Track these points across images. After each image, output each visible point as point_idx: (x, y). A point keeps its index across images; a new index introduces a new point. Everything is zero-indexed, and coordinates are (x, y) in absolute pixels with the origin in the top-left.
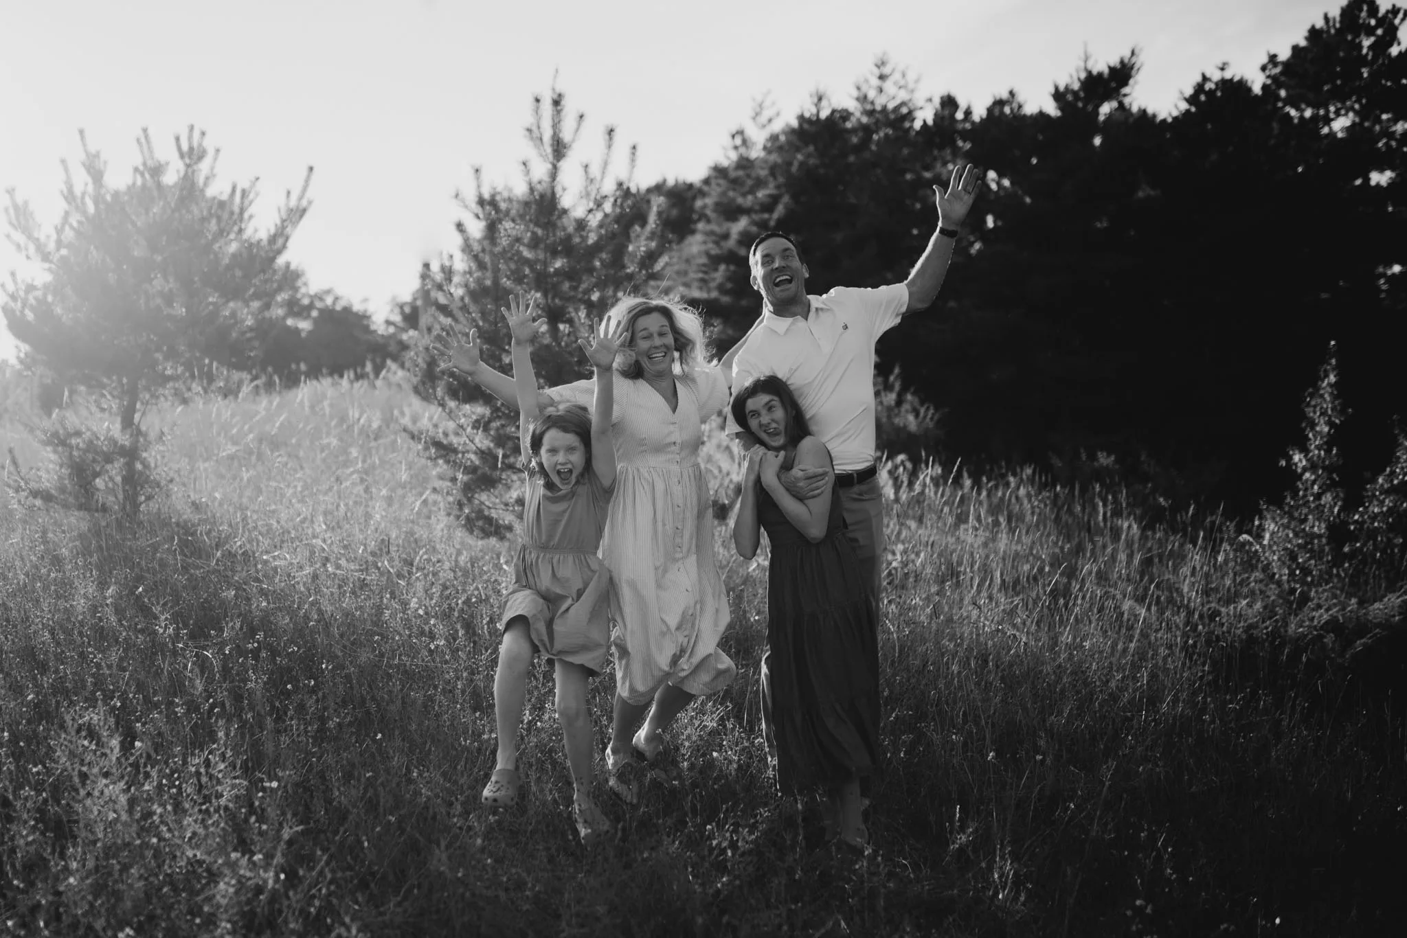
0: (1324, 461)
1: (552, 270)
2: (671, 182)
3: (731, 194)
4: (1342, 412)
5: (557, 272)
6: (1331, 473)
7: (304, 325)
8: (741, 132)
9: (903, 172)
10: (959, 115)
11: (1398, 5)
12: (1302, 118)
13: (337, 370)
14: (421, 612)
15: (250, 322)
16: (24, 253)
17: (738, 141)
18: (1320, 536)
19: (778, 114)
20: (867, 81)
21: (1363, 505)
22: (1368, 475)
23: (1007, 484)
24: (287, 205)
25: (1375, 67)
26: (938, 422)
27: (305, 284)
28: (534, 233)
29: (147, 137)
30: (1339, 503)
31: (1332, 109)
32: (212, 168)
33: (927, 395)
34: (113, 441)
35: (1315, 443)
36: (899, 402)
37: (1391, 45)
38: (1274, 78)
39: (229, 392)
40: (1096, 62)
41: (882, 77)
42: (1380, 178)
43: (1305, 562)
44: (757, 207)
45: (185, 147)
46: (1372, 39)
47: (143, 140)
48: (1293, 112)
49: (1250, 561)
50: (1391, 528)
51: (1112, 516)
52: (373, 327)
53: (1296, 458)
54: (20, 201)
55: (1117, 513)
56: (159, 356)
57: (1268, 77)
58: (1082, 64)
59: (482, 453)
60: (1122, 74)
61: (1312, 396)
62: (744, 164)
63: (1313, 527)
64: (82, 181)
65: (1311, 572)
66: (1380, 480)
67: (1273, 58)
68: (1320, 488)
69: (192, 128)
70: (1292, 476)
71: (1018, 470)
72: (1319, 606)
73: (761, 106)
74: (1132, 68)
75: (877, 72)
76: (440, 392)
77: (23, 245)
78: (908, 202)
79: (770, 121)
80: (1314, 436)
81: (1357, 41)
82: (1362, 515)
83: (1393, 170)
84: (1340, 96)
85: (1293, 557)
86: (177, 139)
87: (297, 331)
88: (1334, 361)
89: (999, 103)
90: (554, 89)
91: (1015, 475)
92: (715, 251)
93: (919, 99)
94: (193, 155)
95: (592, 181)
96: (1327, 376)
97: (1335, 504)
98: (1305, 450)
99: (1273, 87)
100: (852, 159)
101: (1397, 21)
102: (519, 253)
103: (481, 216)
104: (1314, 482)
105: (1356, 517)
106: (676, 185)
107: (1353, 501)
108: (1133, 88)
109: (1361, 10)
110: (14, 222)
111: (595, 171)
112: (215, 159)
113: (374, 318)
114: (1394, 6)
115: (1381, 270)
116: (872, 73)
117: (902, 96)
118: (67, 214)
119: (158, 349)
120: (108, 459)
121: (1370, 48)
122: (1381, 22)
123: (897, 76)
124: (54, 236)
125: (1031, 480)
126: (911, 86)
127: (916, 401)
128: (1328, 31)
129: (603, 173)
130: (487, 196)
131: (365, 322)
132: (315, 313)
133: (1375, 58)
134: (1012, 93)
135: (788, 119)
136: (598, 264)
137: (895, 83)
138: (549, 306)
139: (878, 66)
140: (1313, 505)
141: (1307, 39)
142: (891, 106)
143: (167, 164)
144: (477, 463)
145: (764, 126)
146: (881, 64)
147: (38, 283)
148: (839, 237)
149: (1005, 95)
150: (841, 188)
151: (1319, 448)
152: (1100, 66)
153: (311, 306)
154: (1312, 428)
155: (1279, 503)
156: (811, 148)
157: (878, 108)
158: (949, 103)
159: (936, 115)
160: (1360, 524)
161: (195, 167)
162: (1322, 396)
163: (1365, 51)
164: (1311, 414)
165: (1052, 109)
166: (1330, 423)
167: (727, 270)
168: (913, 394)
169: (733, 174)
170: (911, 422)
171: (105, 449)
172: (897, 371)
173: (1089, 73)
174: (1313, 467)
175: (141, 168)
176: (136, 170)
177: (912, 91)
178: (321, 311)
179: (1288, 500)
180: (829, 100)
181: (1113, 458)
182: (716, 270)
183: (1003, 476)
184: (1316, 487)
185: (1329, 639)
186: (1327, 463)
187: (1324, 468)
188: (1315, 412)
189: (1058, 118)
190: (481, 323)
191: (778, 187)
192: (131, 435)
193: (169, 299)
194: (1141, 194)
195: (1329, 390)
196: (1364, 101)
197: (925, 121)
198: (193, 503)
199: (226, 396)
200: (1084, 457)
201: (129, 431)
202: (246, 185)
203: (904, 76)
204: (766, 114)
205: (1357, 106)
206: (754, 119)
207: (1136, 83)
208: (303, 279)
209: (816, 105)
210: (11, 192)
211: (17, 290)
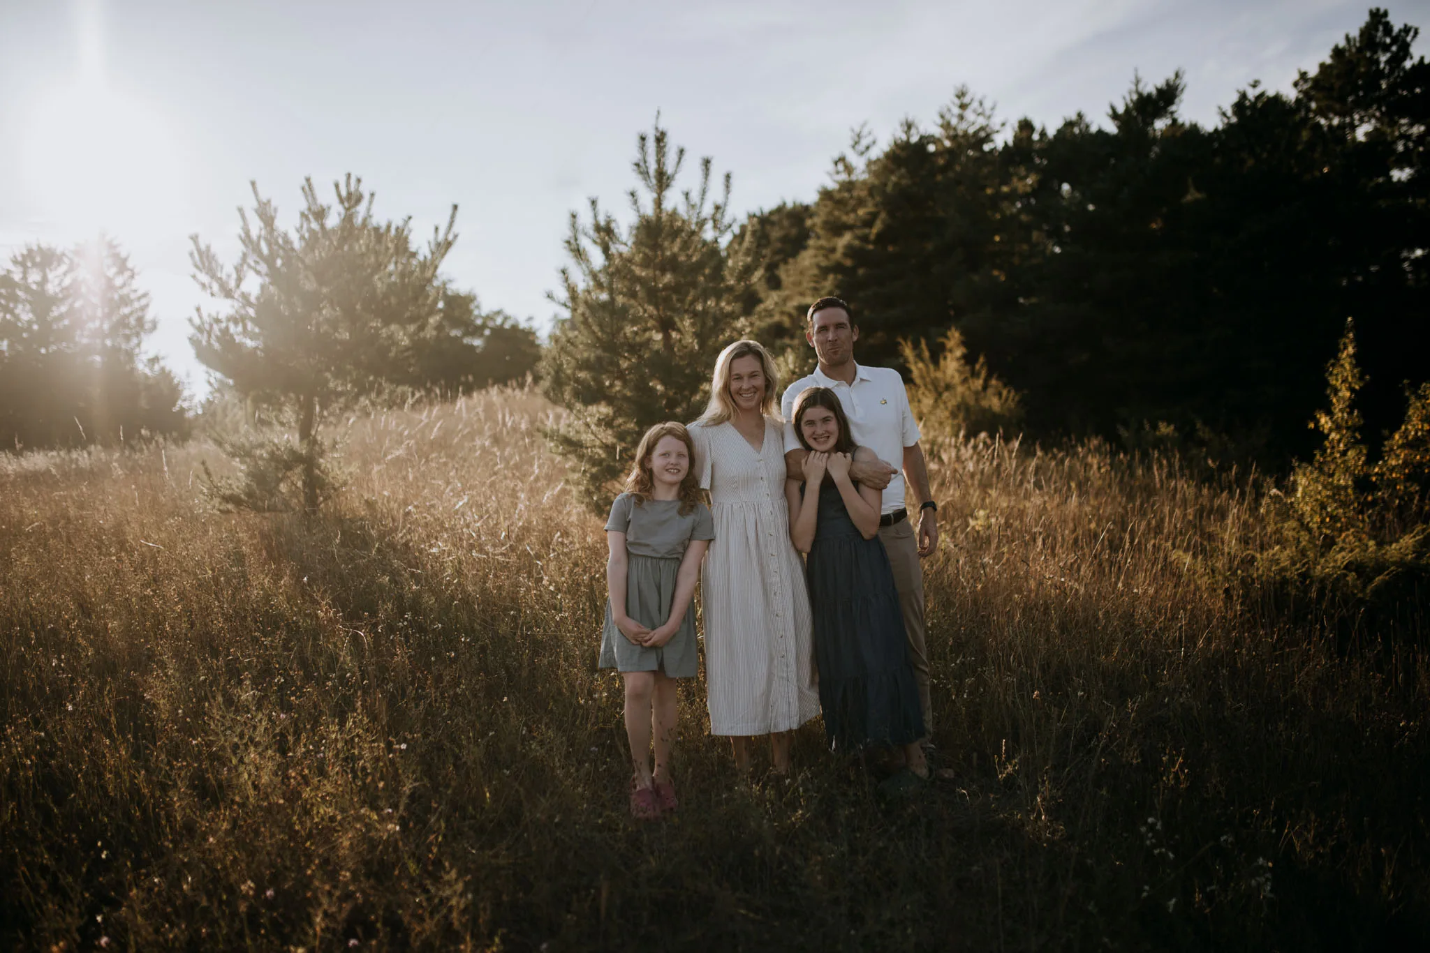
0: (1347, 422)
1: (661, 285)
2: (790, 205)
3: (836, 213)
4: (1361, 378)
5: (666, 287)
6: (1354, 432)
7: (477, 342)
8: (842, 159)
9: (984, 188)
10: (1036, 137)
11: (1410, 24)
12: (1330, 126)
13: (502, 381)
14: (552, 588)
15: (406, 342)
16: (209, 291)
17: (841, 167)
18: (1346, 488)
19: (874, 142)
20: (949, 110)
21: (1382, 458)
22: (1386, 432)
23: (1076, 454)
24: (436, 238)
25: (1392, 80)
26: (1019, 402)
27: (478, 307)
28: (645, 254)
29: (310, 185)
30: (1363, 458)
31: (1356, 117)
32: (369, 210)
33: (1009, 379)
34: (292, 452)
35: (1338, 407)
36: (985, 387)
37: (1405, 59)
38: (1305, 93)
39: (395, 403)
40: (1146, 85)
41: (963, 107)
42: (1400, 175)
43: (1332, 511)
44: (859, 224)
45: (344, 193)
46: (1388, 55)
47: (307, 188)
48: (1323, 121)
49: (1286, 512)
50: (1408, 478)
51: (1166, 478)
52: (538, 342)
53: (1323, 420)
54: (203, 247)
55: (1171, 475)
56: (328, 375)
57: (1300, 92)
58: (1133, 88)
59: (606, 447)
60: (1168, 95)
61: (1333, 365)
62: (848, 186)
63: (1339, 480)
64: (256, 227)
65: (1340, 519)
66: (1397, 437)
67: (1303, 75)
68: (1345, 445)
69: (349, 176)
70: (1320, 436)
71: (1086, 441)
72: (1342, 549)
73: (859, 136)
74: (1176, 88)
75: (957, 102)
76: (567, 396)
77: (207, 284)
78: (989, 213)
79: (868, 148)
80: (1338, 401)
81: (1375, 57)
82: (1381, 468)
83: (1411, 166)
84: (1363, 105)
85: (1323, 506)
86: (337, 186)
87: (472, 348)
88: (1351, 335)
89: (1069, 124)
90: (657, 129)
91: (1083, 446)
92: (824, 263)
93: (995, 123)
94: (351, 199)
95: (693, 206)
96: (1346, 348)
97: (1359, 459)
98: (1329, 413)
99: (1305, 101)
100: (939, 178)
101: (1409, 39)
102: (631, 271)
103: (598, 241)
104: (1339, 441)
105: (1376, 470)
106: (795, 207)
107: (1375, 456)
108: (1178, 105)
109: (1377, 30)
110: (199, 263)
111: (695, 197)
112: (371, 202)
113: (538, 334)
114: (1406, 26)
115: (1405, 254)
116: (954, 103)
117: (981, 121)
118: (245, 256)
119: (328, 369)
120: (288, 467)
121: (1387, 62)
122: (1395, 40)
123: (975, 105)
124: (234, 276)
125: (1098, 449)
126: (988, 112)
127: (1000, 384)
128: (1350, 50)
129: (702, 199)
130: (602, 223)
131: (531, 338)
132: (487, 332)
133: (1392, 71)
134: (1080, 116)
135: (882, 147)
136: (702, 279)
137: (974, 111)
138: (660, 317)
139: (958, 97)
140: (1339, 461)
141: (1332, 57)
142: (971, 131)
143: (329, 208)
144: (603, 456)
145: (862, 153)
146: (961, 95)
147: (222, 316)
148: (930, 246)
149: (1074, 117)
150: (931, 203)
151: (1342, 411)
152: (1150, 87)
153: (484, 326)
154: (1336, 394)
155: (1310, 460)
156: (903, 171)
157: (960, 133)
158: (1026, 126)
159: (1015, 137)
160: (1381, 475)
161: (353, 210)
162: (1342, 366)
163: (1382, 66)
164: (1334, 382)
165: (1111, 128)
166: (1352, 390)
167: (835, 279)
168: (998, 378)
169: (837, 196)
170: (995, 403)
171: (285, 457)
172: (981, 360)
173: (1140, 95)
174: (1338, 428)
175: (306, 212)
176: (303, 215)
177: (989, 117)
178: (492, 329)
179: (1318, 457)
180: (917, 129)
181: (1172, 427)
182: (825, 279)
183: (1074, 447)
184: (1342, 445)
185: (1351, 577)
186: (1350, 423)
187: (1348, 428)
188: (1337, 380)
189: (1115, 137)
190: (600, 334)
191: (876, 205)
192: (308, 445)
193: (334, 324)
194: (1189, 198)
195: (1349, 360)
196: (1384, 109)
197: (1006, 143)
198: (367, 501)
199: (390, 408)
200: (1147, 427)
201: (306, 441)
202: (400, 223)
203: (981, 104)
204: (864, 143)
205: (1378, 114)
206: (853, 147)
207: (1181, 101)
208: (476, 303)
209: (906, 133)
210: (194, 239)
211: (203, 323)
